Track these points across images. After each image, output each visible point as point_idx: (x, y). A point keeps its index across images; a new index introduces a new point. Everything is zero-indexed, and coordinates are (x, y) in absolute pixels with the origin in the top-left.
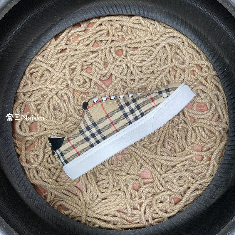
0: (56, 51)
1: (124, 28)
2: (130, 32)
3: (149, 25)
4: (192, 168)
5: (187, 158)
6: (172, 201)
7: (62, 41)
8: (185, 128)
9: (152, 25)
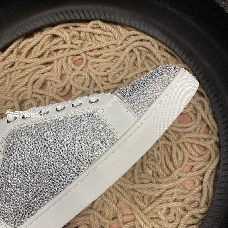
0: (1, 66)
1: (82, 35)
2: (89, 39)
3: (110, 29)
4: (182, 197)
5: (174, 184)
7: (11, 55)
8: (167, 146)
9: (114, 29)
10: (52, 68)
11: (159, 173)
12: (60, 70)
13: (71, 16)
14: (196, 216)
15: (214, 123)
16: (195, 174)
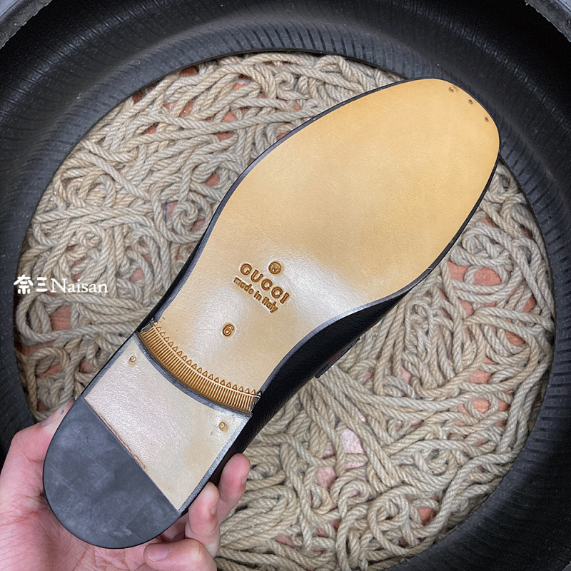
0: (132, 128)
1: (302, 82)
2: (315, 94)
3: (361, 78)
4: (464, 431)
6: (416, 516)
7: (151, 106)
8: (444, 329)
9: (368, 78)
10: (232, 143)
11: (423, 379)
12: (249, 150)
13: (284, 40)
14: (489, 469)
15: (547, 292)
16: (494, 387)
